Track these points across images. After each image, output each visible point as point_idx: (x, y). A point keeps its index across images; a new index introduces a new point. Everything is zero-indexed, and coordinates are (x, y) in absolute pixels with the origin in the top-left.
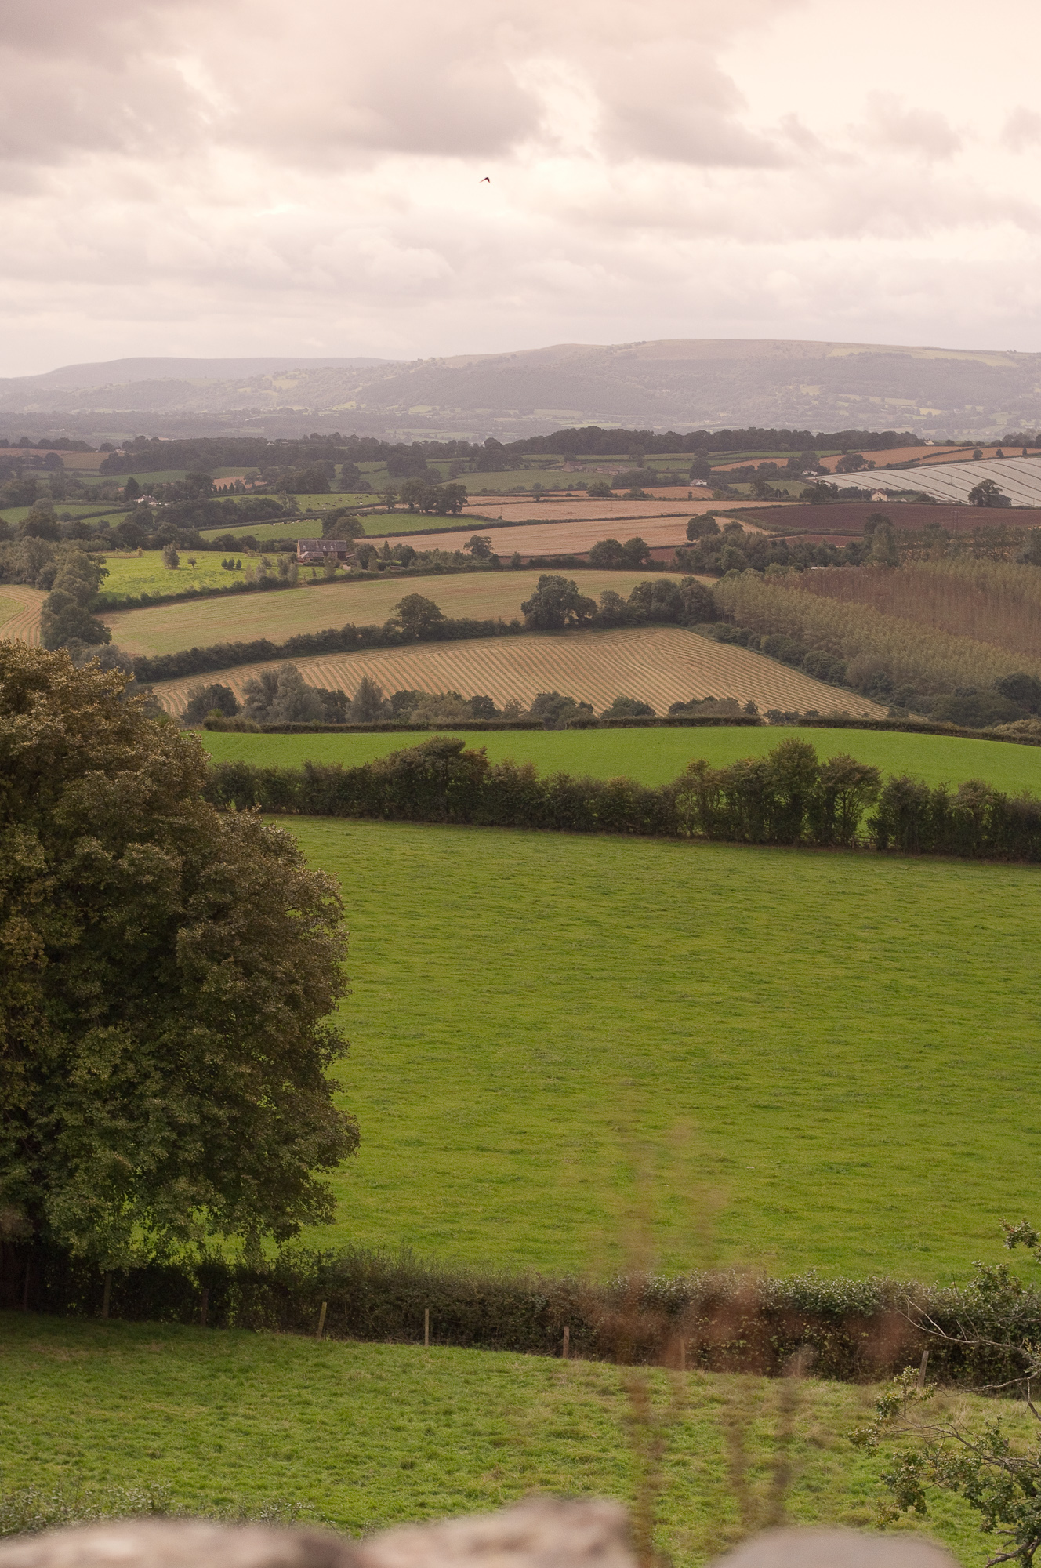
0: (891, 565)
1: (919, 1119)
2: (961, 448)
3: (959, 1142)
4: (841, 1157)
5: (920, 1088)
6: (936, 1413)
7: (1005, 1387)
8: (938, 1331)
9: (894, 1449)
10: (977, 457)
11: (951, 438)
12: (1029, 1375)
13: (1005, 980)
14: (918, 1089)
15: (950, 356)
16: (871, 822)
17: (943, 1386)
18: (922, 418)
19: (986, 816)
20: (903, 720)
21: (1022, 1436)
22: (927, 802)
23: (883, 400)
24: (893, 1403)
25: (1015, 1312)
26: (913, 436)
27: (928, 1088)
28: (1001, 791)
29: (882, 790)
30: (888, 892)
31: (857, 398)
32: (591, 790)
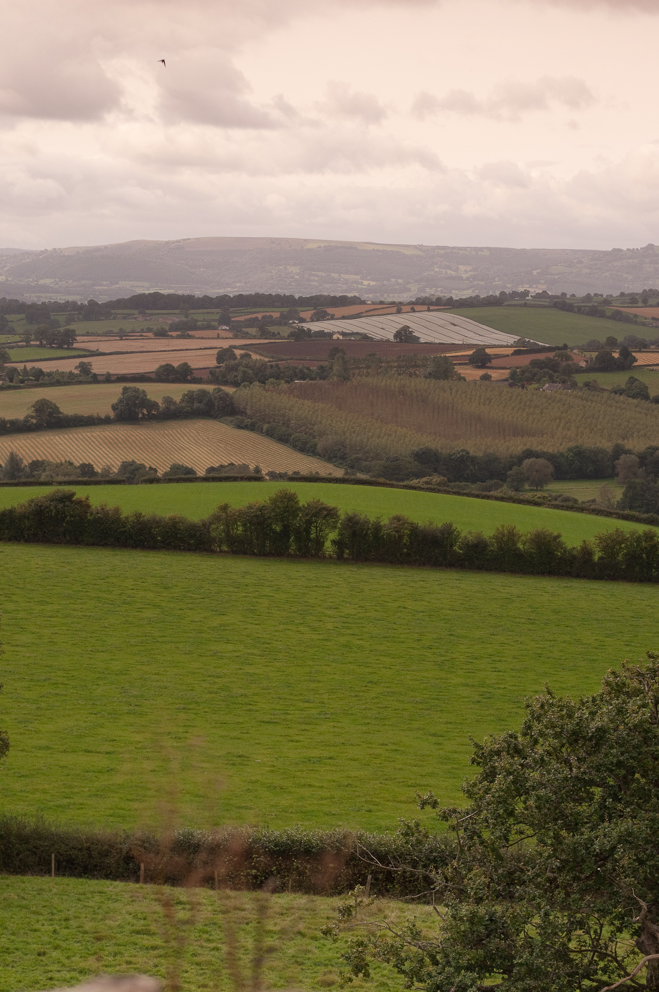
0: (345, 379)
1: (364, 728)
2: (389, 306)
3: (390, 742)
4: (315, 753)
5: (365, 709)
6: (376, 914)
7: (419, 896)
8: (377, 863)
9: (350, 937)
10: (399, 312)
11: (382, 299)
12: (434, 889)
13: (418, 640)
14: (364, 709)
15: (381, 248)
16: (333, 542)
17: (381, 897)
18: (364, 287)
19: (406, 537)
20: (353, 477)
21: (430, 927)
22: (368, 529)
23: (339, 276)
24: (348, 908)
25: (426, 849)
26: (359, 298)
27: (370, 709)
28: (415, 521)
29: (340, 521)
30: (345, 586)
31: (324, 274)
32: (156, 522)
